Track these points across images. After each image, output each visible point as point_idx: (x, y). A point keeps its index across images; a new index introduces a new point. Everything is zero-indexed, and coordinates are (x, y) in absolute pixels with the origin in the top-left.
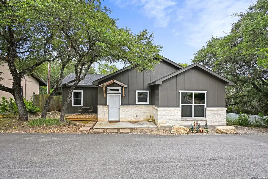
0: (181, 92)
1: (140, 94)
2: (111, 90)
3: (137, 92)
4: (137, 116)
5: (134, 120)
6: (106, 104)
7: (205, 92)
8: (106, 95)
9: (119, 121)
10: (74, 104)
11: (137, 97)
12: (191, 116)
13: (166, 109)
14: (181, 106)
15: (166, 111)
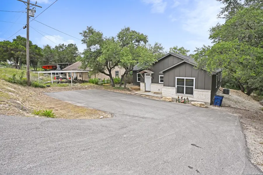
0: (176, 78)
1: (161, 77)
2: (146, 75)
3: (160, 76)
4: (159, 90)
5: (158, 92)
6: (144, 82)
7: (194, 79)
8: (144, 78)
9: (150, 92)
10: (138, 81)
11: (160, 79)
12: (184, 93)
13: (167, 87)
14: (176, 87)
15: (167, 89)
